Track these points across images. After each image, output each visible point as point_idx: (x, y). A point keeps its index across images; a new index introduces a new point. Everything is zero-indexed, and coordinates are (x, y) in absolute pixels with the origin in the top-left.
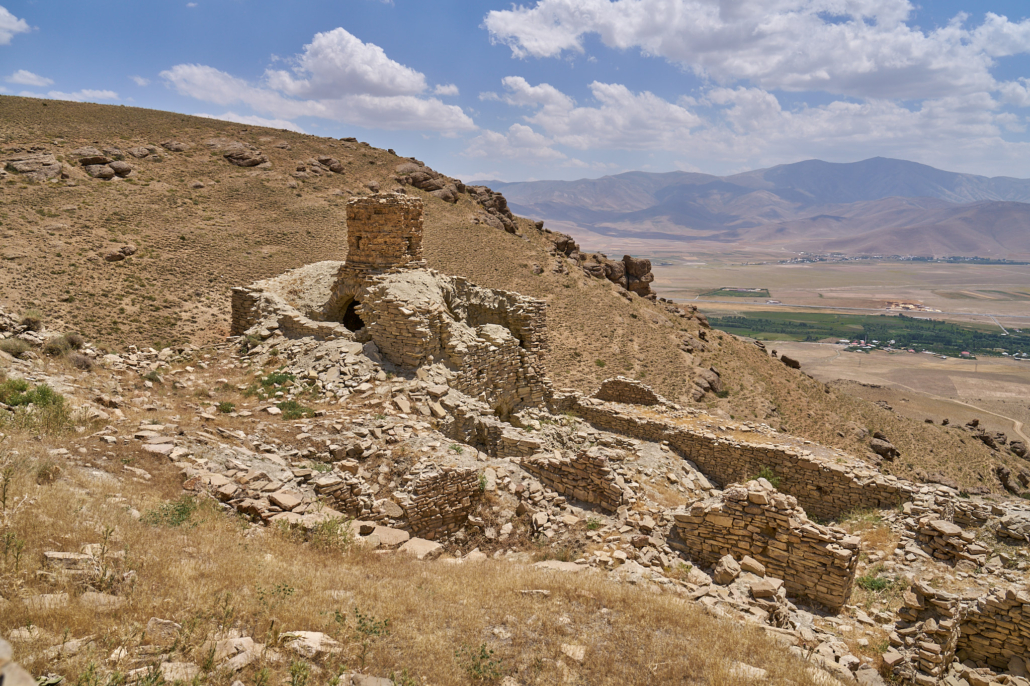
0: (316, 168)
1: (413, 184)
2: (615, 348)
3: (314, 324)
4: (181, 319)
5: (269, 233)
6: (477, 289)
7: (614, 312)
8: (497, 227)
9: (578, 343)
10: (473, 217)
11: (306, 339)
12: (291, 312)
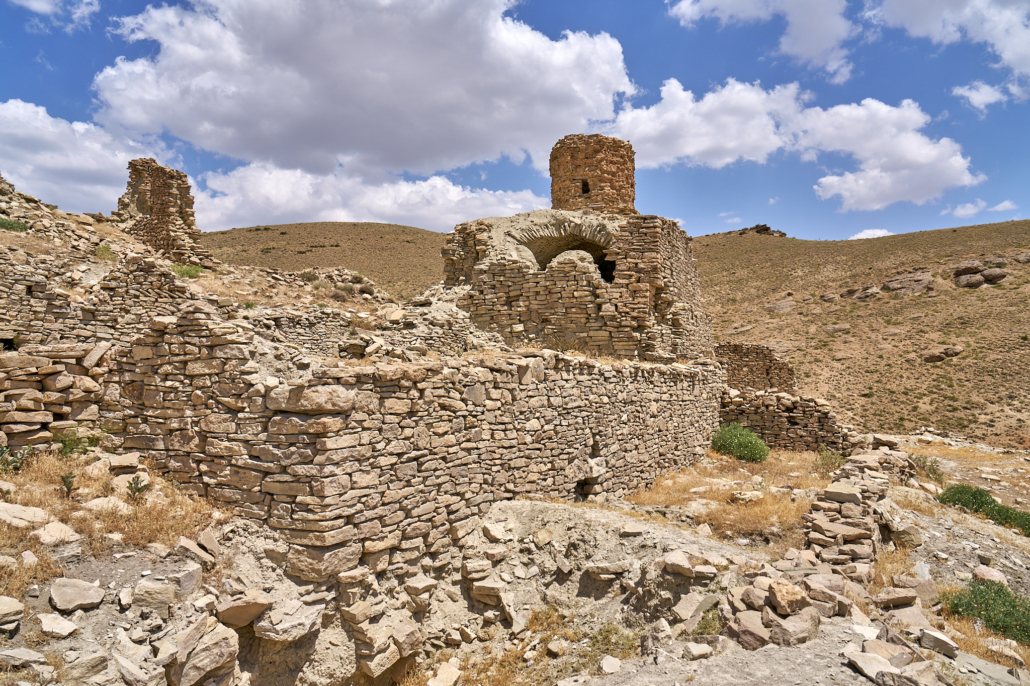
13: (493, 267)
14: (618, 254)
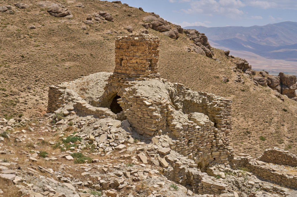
0: (98, 18)
1: (153, 28)
2: (272, 129)
3: (93, 109)
4: (19, 102)
5: (69, 54)
6: (189, 91)
7: (272, 107)
8: (201, 54)
9: (249, 125)
10: (187, 48)
11: (89, 117)
12: (81, 101)
14: (222, 117)
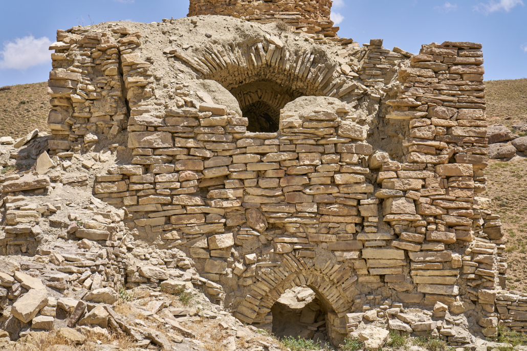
13: (171, 121)
14: (413, 108)
